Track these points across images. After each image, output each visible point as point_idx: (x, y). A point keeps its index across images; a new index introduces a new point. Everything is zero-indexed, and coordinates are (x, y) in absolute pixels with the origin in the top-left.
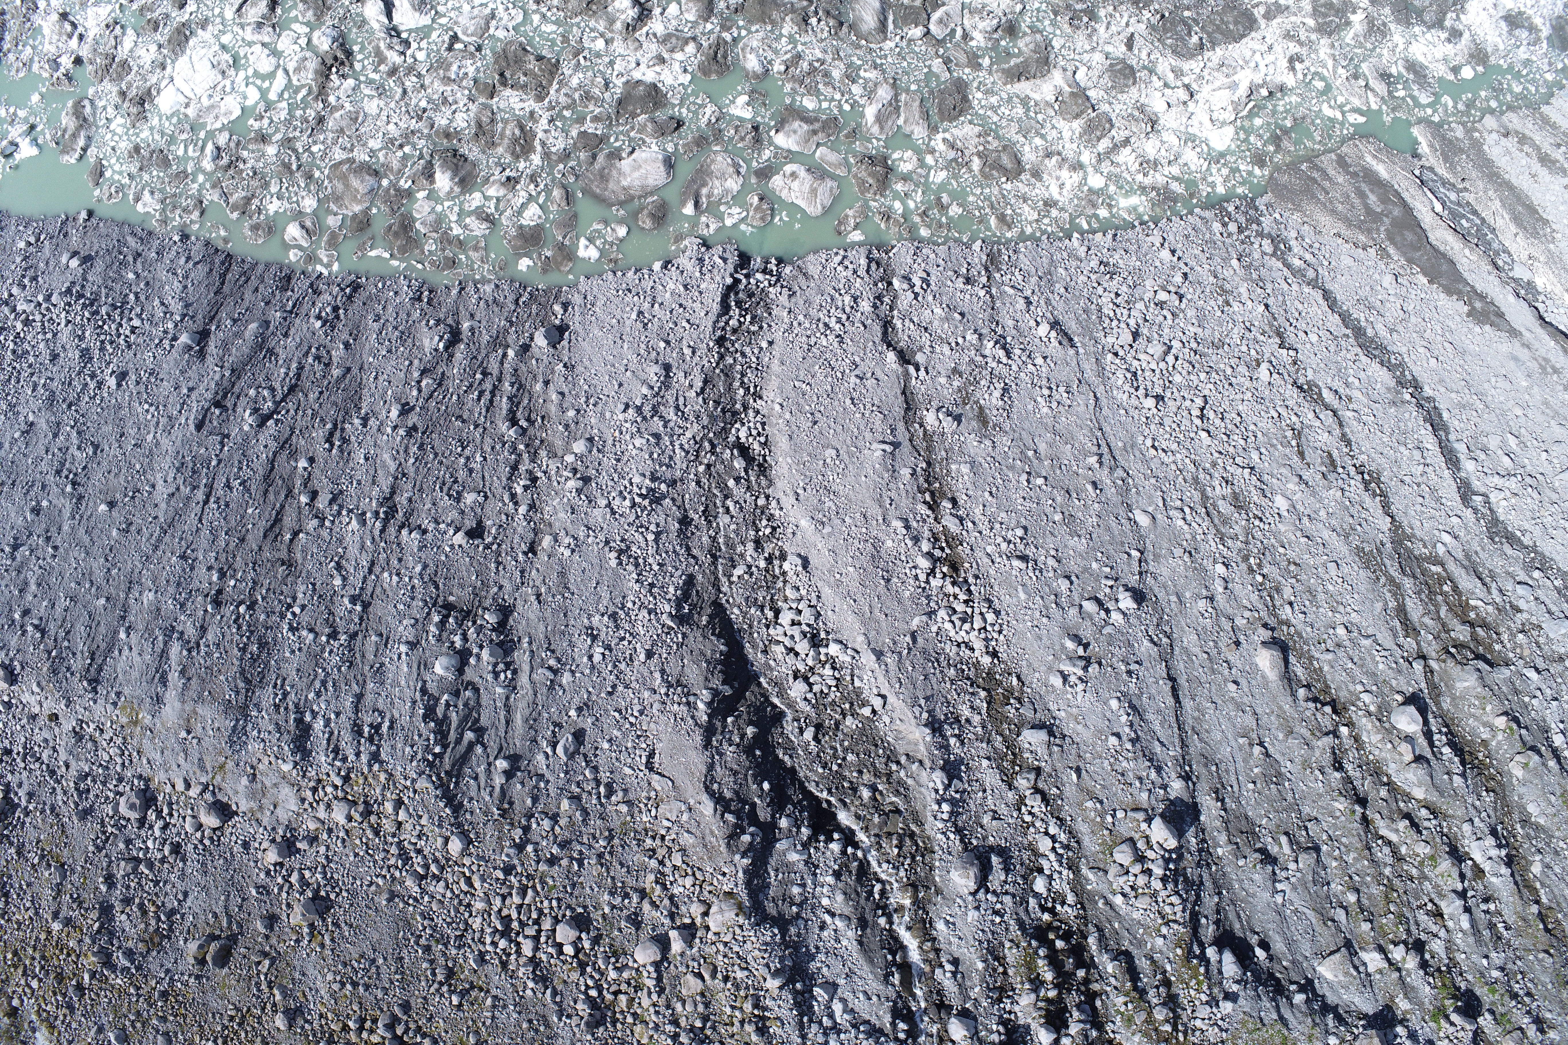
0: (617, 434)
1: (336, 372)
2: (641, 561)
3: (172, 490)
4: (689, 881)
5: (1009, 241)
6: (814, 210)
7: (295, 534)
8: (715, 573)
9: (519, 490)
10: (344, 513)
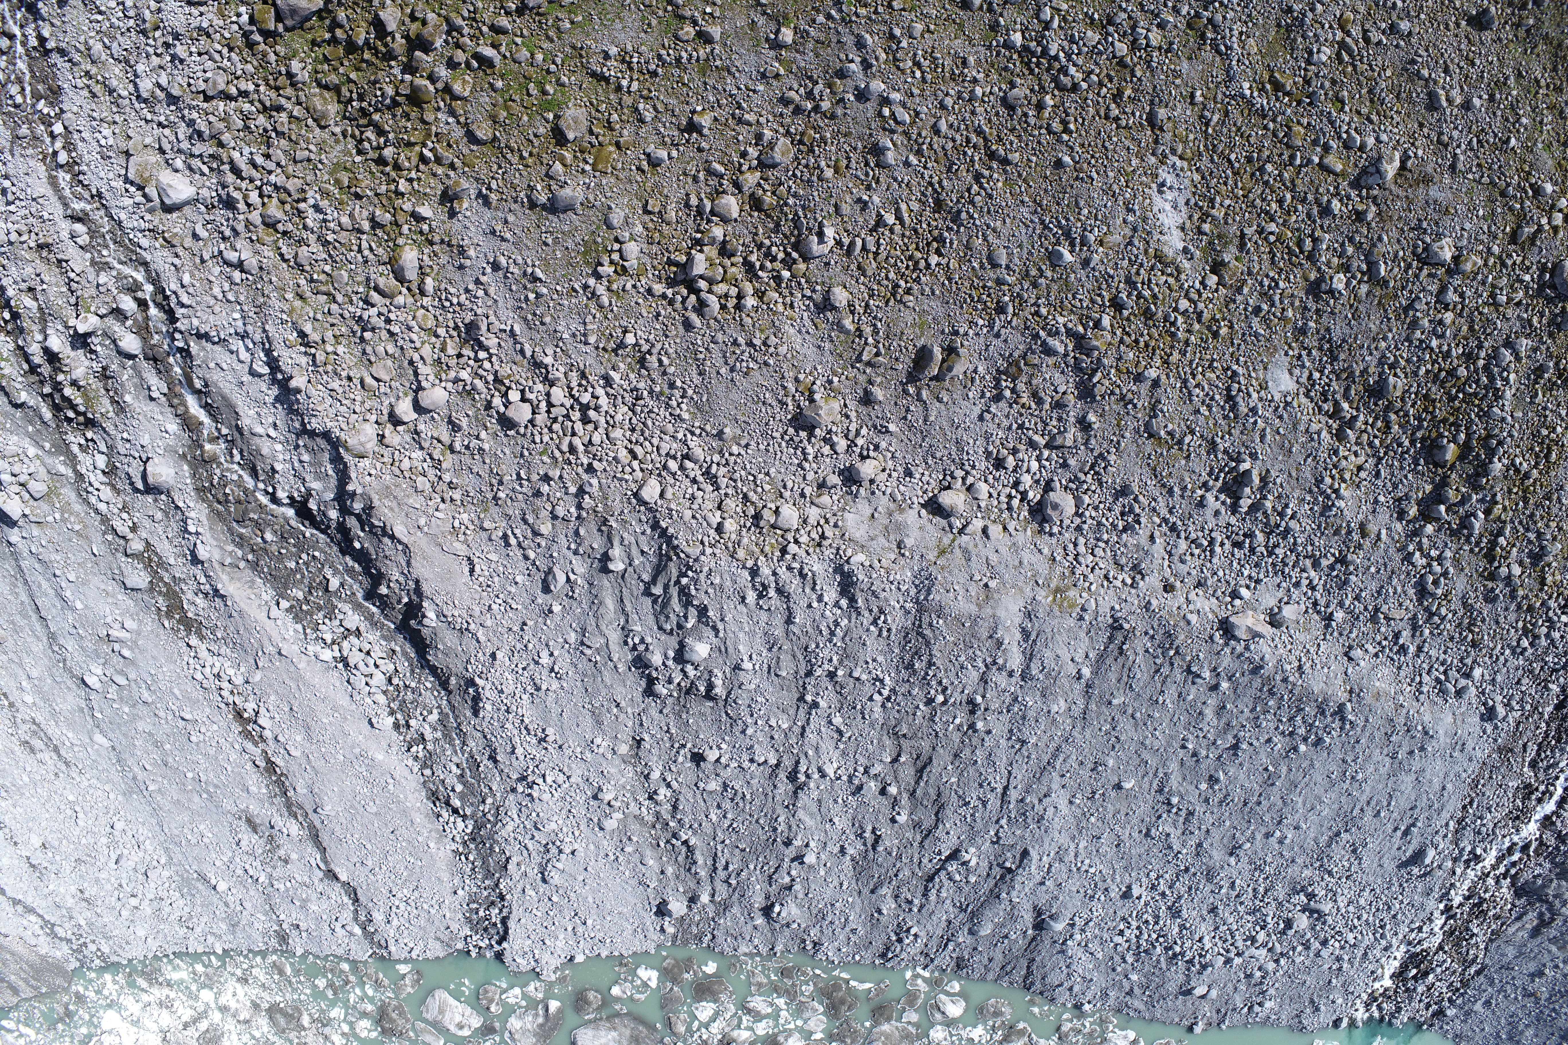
0: (577, 833)
1: (884, 891)
2: (524, 732)
3: (1046, 801)
4: (406, 465)
5: (275, 951)
6: (441, 995)
7: (895, 760)
8: (456, 717)
9: (663, 791)
10: (845, 778)
